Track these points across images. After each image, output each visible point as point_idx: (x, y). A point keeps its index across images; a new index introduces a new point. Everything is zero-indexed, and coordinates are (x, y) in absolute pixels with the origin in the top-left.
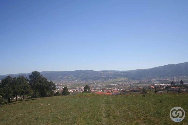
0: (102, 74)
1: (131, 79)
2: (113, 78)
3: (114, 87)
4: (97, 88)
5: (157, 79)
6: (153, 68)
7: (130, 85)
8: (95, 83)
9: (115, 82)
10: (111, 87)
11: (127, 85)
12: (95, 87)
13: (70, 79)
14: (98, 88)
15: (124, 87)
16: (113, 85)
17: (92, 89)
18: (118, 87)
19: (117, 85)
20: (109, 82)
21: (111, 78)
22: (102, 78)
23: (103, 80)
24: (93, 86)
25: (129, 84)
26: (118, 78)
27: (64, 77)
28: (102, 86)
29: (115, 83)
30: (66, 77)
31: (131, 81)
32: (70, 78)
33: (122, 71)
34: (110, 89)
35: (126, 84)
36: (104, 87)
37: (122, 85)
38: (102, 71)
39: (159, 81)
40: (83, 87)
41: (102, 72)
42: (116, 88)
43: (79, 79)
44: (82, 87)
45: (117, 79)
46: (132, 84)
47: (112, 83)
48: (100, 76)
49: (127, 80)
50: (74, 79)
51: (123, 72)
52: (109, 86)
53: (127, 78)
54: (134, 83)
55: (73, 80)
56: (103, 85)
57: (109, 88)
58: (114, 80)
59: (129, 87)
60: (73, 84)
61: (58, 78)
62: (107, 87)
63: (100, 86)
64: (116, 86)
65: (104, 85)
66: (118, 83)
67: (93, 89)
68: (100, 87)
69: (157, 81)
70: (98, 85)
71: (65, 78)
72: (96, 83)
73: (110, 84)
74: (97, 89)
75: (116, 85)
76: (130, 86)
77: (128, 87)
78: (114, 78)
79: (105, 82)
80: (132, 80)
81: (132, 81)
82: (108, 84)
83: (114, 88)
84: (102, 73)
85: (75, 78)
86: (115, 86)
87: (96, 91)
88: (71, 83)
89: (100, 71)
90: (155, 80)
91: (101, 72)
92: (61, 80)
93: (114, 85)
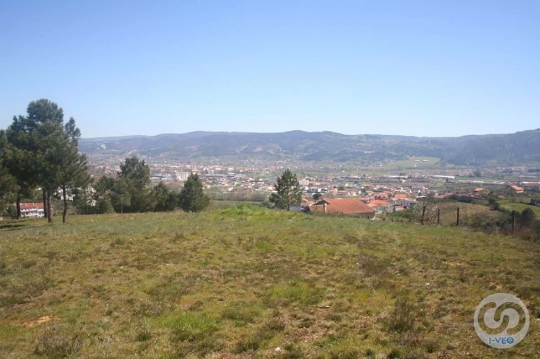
0: (362, 144)
1: (450, 161)
2: (395, 156)
3: (396, 182)
4: (347, 185)
5: (529, 165)
6: (518, 133)
7: (447, 179)
8: (342, 169)
9: (400, 169)
10: (388, 182)
11: (437, 178)
12: (341, 181)
13: (272, 155)
14: (351, 186)
15: (426, 184)
16: (395, 177)
17: (333, 186)
18: (410, 184)
19: (407, 177)
20: (383, 170)
21: (390, 156)
22: (365, 155)
23: (365, 161)
24: (336, 179)
25: (443, 178)
26: (411, 156)
27: (255, 148)
28: (362, 179)
29: (402, 172)
30: (259, 149)
31: (449, 169)
32: (271, 152)
33: (423, 138)
34: (385, 187)
35: (433, 178)
36: (367, 182)
37: (423, 178)
38: (365, 135)
39: (534, 173)
40: (307, 179)
41: (364, 140)
42: (403, 187)
43: (298, 156)
44: (304, 180)
45: (408, 159)
46: (453, 177)
47: (393, 171)
48: (357, 150)
49: (436, 163)
50: (282, 155)
51: (427, 142)
52: (382, 180)
53: (437, 160)
54: (458, 175)
55: (279, 158)
56: (364, 176)
57: (382, 186)
58: (400, 163)
59: (442, 184)
60: (280, 169)
61: (238, 151)
62: (378, 182)
63: (355, 178)
64: (404, 181)
65: (367, 175)
66: (410, 173)
67: (335, 187)
68: (356, 182)
69: (530, 171)
70: (352, 176)
71: (257, 153)
72: (346, 170)
73: (385, 176)
74: (348, 187)
75: (404, 179)
76: (444, 181)
77: (439, 185)
78: (399, 158)
79: (370, 167)
80: (452, 166)
81: (453, 168)
82: (381, 175)
83: (395, 185)
84: (363, 142)
85: (285, 153)
86: (401, 182)
87: (343, 191)
88: (273, 167)
89: (360, 137)
90: (523, 168)
91: (362, 138)
92: (245, 158)
93: (398, 176)
